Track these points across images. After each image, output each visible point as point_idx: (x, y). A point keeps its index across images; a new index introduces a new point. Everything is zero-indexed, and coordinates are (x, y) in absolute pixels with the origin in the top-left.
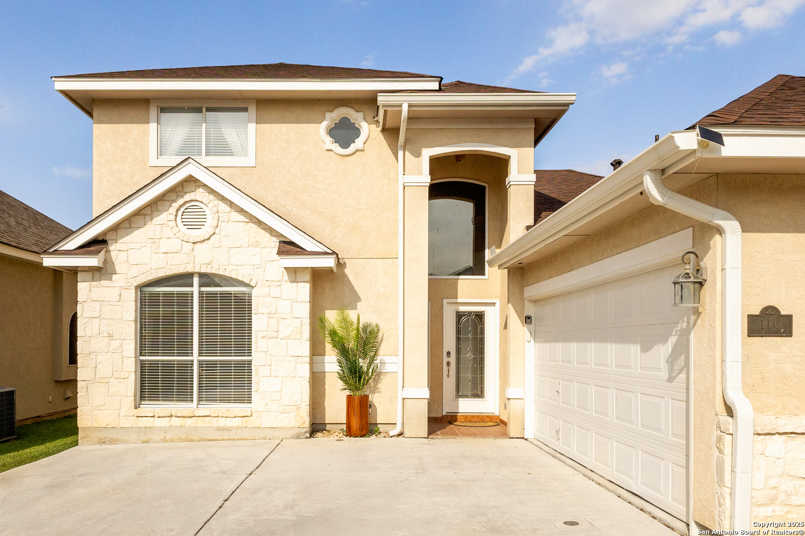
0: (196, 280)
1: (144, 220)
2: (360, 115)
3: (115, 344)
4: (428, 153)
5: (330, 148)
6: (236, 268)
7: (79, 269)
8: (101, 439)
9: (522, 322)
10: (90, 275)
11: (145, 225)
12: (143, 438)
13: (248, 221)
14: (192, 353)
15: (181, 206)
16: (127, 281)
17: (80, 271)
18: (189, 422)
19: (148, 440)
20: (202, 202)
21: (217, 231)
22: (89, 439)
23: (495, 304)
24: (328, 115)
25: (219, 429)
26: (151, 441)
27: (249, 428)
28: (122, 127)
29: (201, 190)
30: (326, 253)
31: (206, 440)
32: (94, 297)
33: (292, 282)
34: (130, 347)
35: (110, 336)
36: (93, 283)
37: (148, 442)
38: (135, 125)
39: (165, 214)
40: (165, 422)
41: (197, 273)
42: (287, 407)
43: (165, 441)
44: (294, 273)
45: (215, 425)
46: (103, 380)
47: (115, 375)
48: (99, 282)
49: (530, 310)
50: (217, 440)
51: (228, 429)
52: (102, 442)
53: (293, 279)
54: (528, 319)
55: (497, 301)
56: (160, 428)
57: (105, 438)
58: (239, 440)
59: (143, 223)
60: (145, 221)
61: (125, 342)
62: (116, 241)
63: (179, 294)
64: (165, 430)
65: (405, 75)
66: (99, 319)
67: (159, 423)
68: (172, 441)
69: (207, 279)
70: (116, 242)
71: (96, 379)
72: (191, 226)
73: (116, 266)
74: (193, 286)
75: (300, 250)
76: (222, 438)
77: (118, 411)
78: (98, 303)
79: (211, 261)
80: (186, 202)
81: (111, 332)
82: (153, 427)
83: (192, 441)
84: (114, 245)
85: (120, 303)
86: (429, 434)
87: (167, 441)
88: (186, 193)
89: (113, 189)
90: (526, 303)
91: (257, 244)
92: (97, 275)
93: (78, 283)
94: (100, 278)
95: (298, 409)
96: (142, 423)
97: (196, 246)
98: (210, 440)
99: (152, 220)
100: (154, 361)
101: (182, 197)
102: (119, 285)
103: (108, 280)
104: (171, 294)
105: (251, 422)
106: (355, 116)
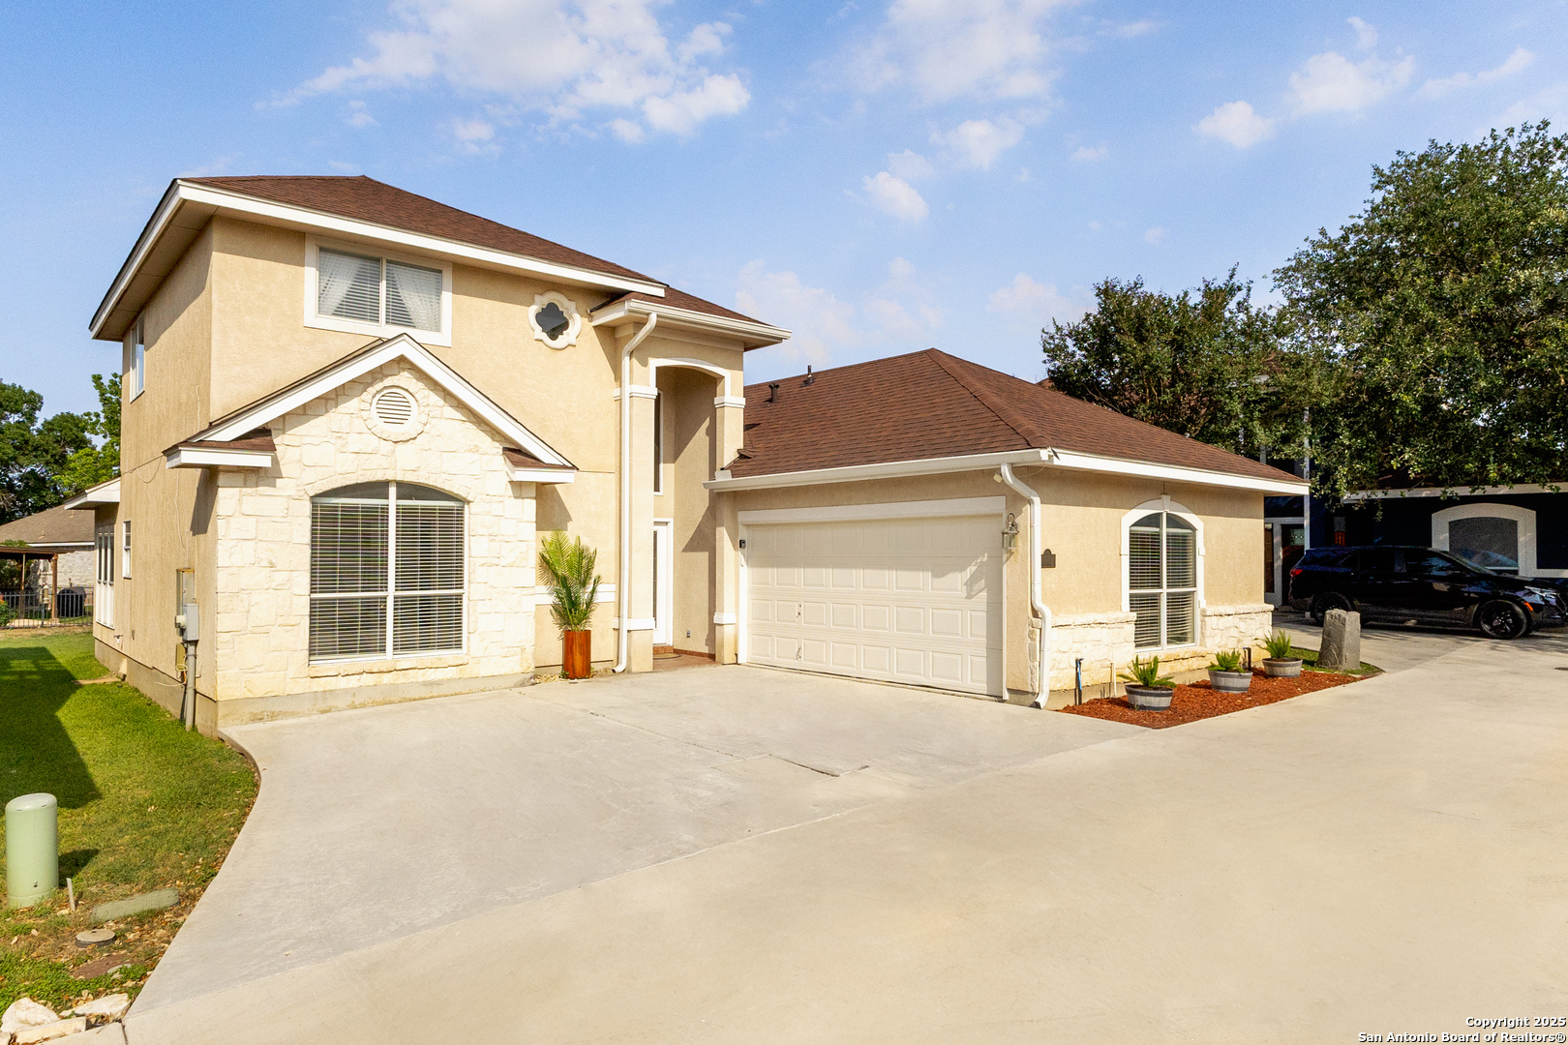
0: (393, 491)
1: (326, 405)
2: (572, 305)
3: (280, 577)
4: (655, 363)
5: (540, 338)
6: (450, 477)
7: (220, 468)
8: (255, 714)
9: (734, 546)
10: (240, 477)
11: (327, 412)
12: (322, 706)
13: (465, 419)
14: (386, 587)
15: (378, 392)
16: (298, 488)
17: (222, 471)
18: (386, 678)
19: (328, 708)
20: (407, 390)
21: (426, 428)
22: (236, 717)
23: (667, 523)
24: (538, 298)
25: (426, 684)
26: (333, 709)
27: (465, 679)
28: (261, 264)
29: (406, 374)
30: (564, 467)
31: (410, 700)
32: (246, 509)
33: (516, 497)
34: (304, 579)
35: (272, 565)
36: (245, 489)
37: (329, 711)
38: (282, 265)
39: (356, 400)
40: (353, 682)
41: (395, 481)
42: (511, 649)
43: (354, 707)
44: (518, 487)
45: (421, 679)
46: (260, 630)
47: (280, 621)
48: (255, 489)
49: (743, 534)
50: (424, 699)
51: (438, 683)
52: (257, 718)
53: (517, 494)
54: (742, 543)
55: (671, 520)
56: (346, 691)
57: (263, 712)
58: (452, 695)
59: (324, 410)
60: (326, 408)
61: (295, 574)
62: (284, 431)
63: (366, 509)
64: (353, 692)
65: (632, 275)
66: (254, 542)
67: (342, 683)
68: (362, 706)
69: (408, 490)
70: (284, 433)
71: (250, 628)
72: (388, 418)
73: (281, 467)
74: (388, 498)
75: (533, 460)
76: (430, 695)
77: (284, 672)
78: (254, 519)
79: (418, 468)
80: (385, 388)
81: (274, 561)
82: (336, 690)
83: (391, 703)
84: (280, 437)
85: (288, 519)
86: (655, 666)
87: (355, 707)
88: (387, 376)
89: (246, 351)
90: (740, 526)
91: (475, 450)
92: (253, 478)
93: (220, 489)
94: (257, 483)
95: (522, 650)
96: (319, 685)
97: (399, 445)
98: (415, 700)
99: (336, 407)
100: (348, 599)
101: (382, 380)
102: (286, 494)
103: (269, 486)
104: (355, 508)
105: (467, 672)
106: (565, 304)
